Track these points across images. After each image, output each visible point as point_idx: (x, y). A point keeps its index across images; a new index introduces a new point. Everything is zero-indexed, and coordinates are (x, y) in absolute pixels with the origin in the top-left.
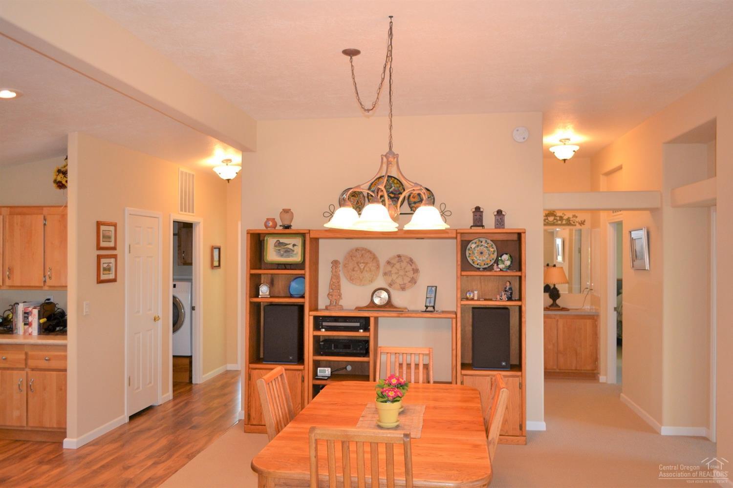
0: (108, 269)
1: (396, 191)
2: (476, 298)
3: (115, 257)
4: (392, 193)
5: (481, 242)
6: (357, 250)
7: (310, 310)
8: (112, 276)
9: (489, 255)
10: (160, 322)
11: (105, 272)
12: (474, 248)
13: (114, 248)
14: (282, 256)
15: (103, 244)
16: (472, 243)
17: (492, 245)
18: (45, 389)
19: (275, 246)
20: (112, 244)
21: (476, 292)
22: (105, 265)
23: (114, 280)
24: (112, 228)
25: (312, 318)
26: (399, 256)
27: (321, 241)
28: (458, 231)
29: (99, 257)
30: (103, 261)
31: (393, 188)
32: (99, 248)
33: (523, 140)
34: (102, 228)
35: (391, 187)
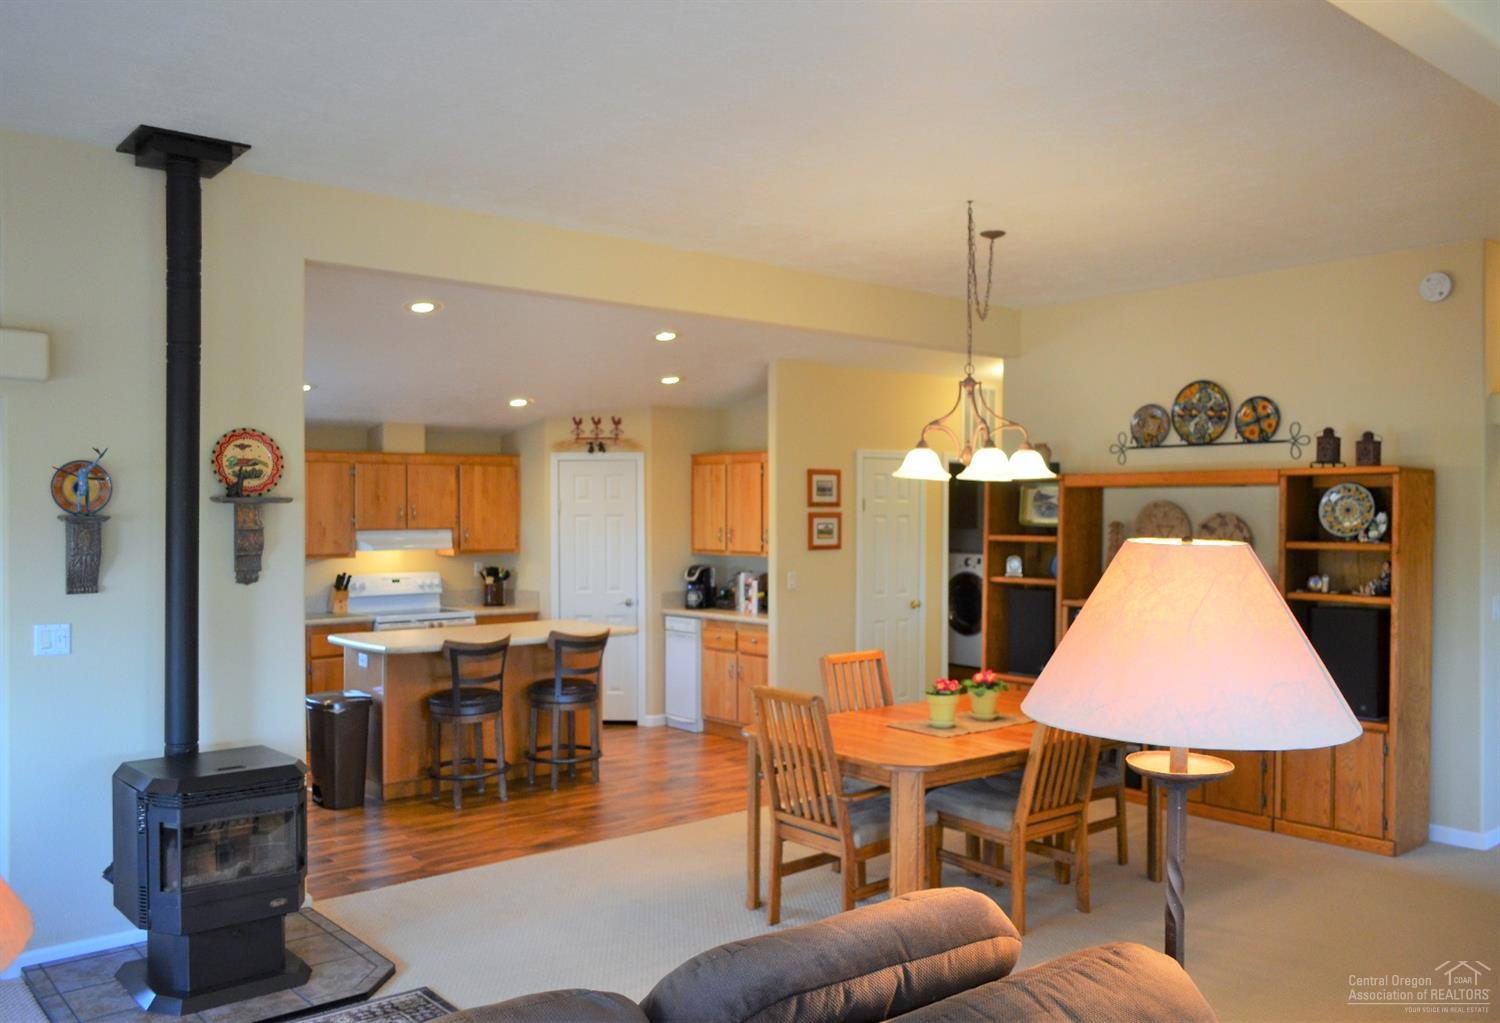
0: (827, 532)
1: (1220, 405)
2: (1325, 589)
3: (838, 516)
4: (1212, 409)
5: (1349, 490)
6: (1156, 505)
8: (833, 541)
9: (1362, 513)
10: (923, 610)
11: (821, 536)
12: (1336, 503)
13: (837, 504)
14: (1043, 515)
15: (816, 499)
16: (1332, 493)
17: (1367, 496)
18: (752, 678)
19: (1036, 499)
20: (833, 499)
21: (1326, 579)
22: (821, 527)
23: (838, 547)
24: (833, 478)
26: (1220, 516)
27: (1107, 491)
28: (1283, 472)
29: (811, 517)
30: (816, 521)
31: (1213, 401)
32: (811, 504)
33: (1438, 297)
34: (816, 478)
35: (1210, 399)
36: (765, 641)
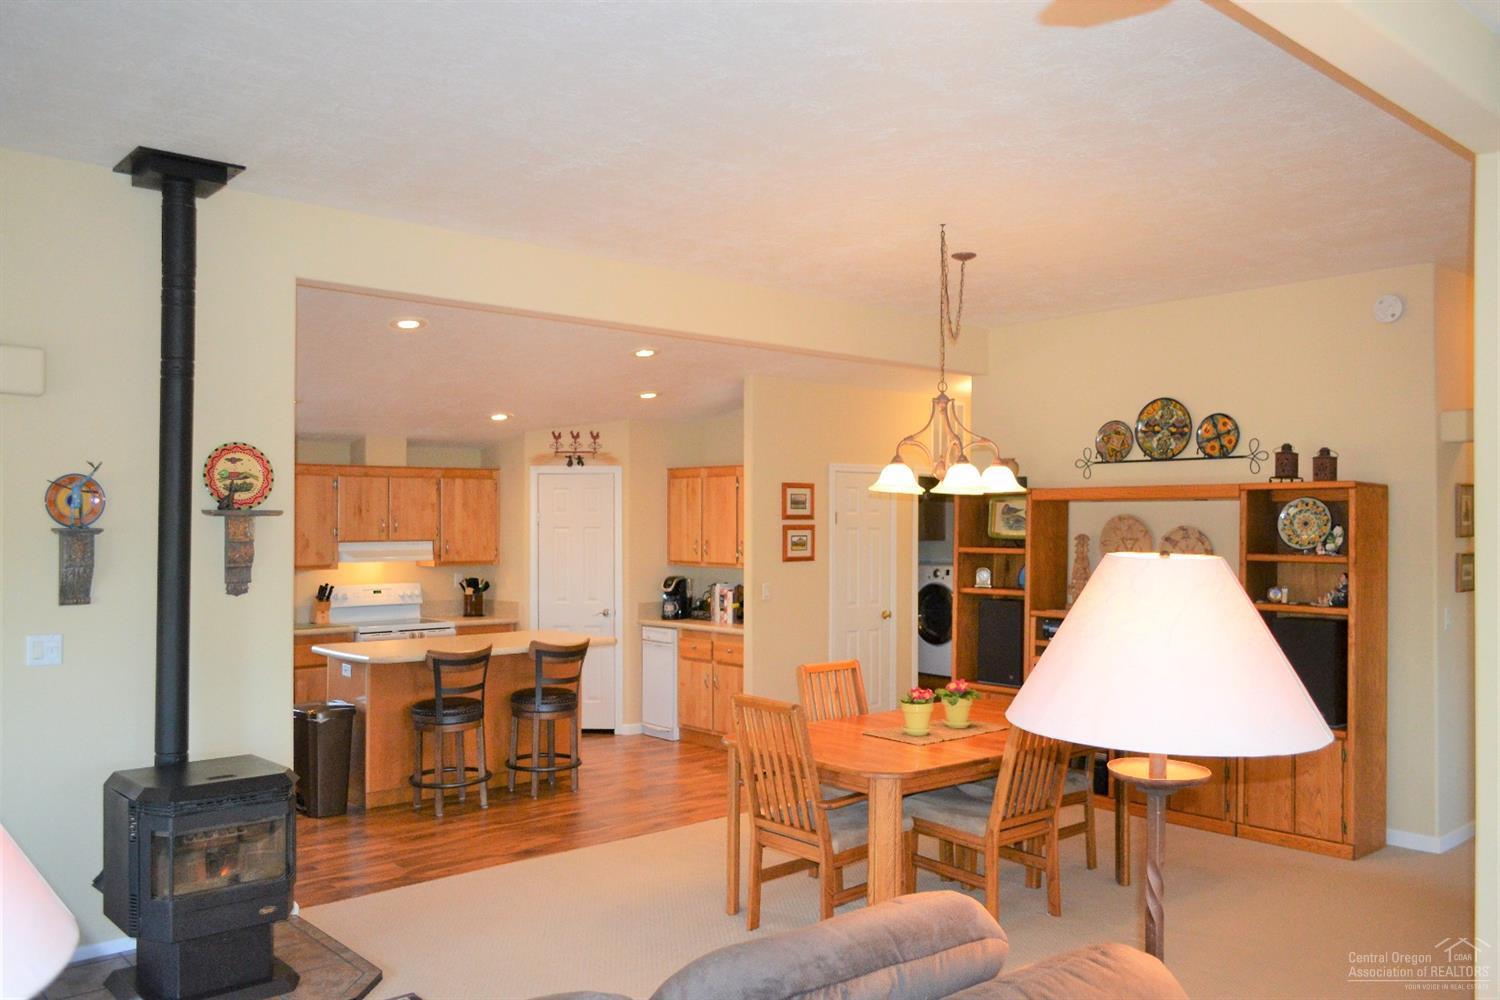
0: (800, 544)
1: (1181, 422)
2: (1284, 601)
3: (812, 528)
4: (1174, 425)
5: (1307, 505)
6: (1120, 518)
7: (1034, 607)
8: (807, 553)
9: (1319, 527)
10: (893, 622)
11: (795, 548)
12: (1294, 516)
13: (810, 517)
14: (1011, 527)
15: (790, 512)
16: (1291, 506)
17: (1324, 510)
18: (727, 688)
19: (1003, 513)
20: (806, 512)
21: (1285, 591)
22: (795, 539)
23: (811, 559)
24: (807, 491)
25: (1034, 620)
26: (1182, 529)
27: (1073, 506)
28: (1242, 487)
29: (786, 529)
30: (791, 533)
31: (1175, 417)
32: (786, 517)
33: (1392, 319)
34: (790, 491)
35: (1172, 417)
36: (741, 651)
